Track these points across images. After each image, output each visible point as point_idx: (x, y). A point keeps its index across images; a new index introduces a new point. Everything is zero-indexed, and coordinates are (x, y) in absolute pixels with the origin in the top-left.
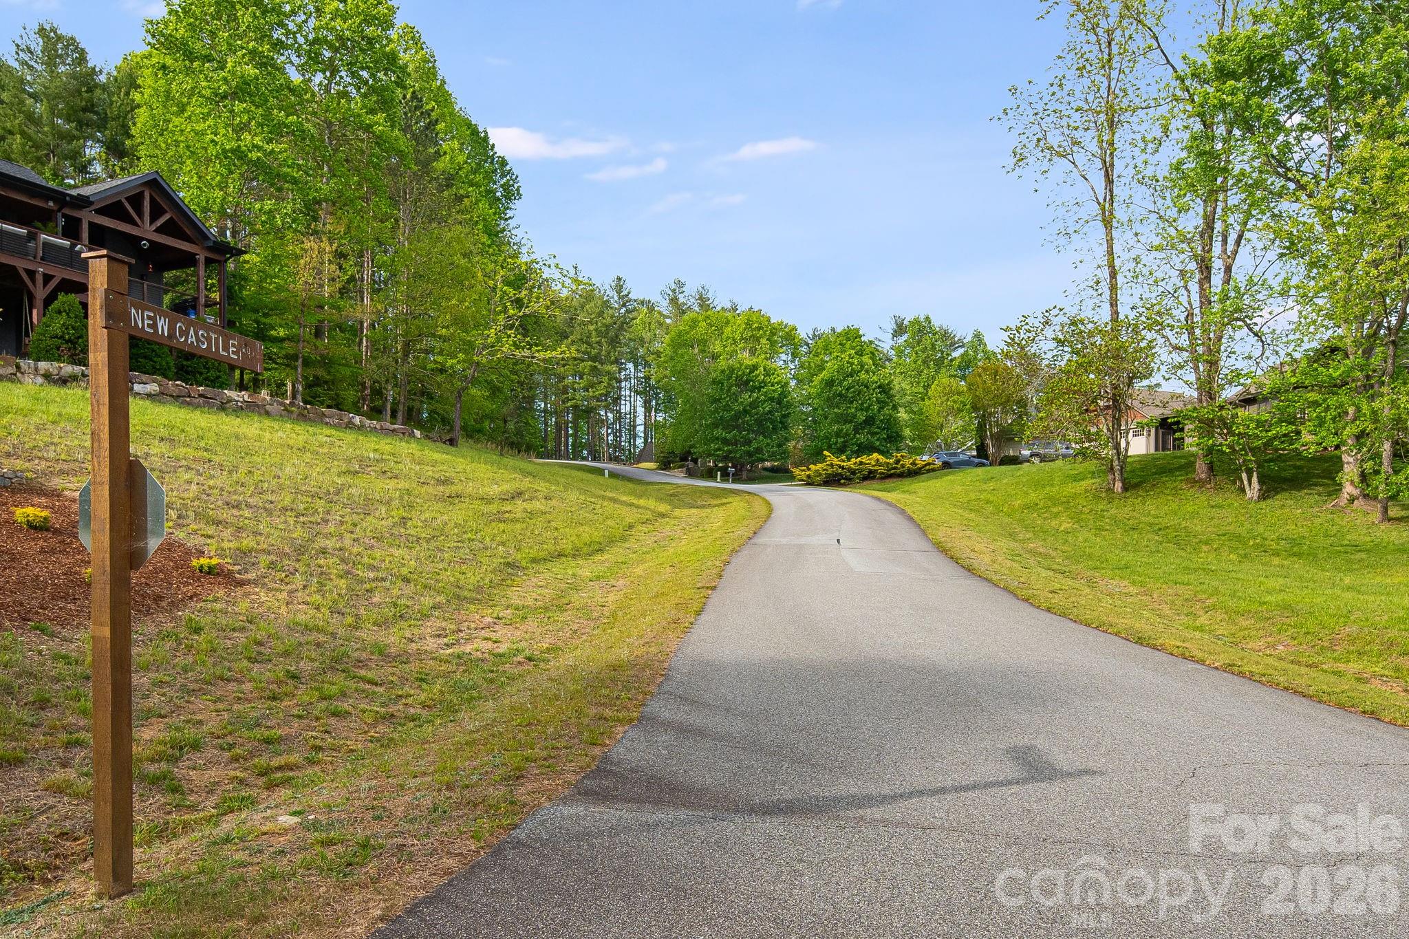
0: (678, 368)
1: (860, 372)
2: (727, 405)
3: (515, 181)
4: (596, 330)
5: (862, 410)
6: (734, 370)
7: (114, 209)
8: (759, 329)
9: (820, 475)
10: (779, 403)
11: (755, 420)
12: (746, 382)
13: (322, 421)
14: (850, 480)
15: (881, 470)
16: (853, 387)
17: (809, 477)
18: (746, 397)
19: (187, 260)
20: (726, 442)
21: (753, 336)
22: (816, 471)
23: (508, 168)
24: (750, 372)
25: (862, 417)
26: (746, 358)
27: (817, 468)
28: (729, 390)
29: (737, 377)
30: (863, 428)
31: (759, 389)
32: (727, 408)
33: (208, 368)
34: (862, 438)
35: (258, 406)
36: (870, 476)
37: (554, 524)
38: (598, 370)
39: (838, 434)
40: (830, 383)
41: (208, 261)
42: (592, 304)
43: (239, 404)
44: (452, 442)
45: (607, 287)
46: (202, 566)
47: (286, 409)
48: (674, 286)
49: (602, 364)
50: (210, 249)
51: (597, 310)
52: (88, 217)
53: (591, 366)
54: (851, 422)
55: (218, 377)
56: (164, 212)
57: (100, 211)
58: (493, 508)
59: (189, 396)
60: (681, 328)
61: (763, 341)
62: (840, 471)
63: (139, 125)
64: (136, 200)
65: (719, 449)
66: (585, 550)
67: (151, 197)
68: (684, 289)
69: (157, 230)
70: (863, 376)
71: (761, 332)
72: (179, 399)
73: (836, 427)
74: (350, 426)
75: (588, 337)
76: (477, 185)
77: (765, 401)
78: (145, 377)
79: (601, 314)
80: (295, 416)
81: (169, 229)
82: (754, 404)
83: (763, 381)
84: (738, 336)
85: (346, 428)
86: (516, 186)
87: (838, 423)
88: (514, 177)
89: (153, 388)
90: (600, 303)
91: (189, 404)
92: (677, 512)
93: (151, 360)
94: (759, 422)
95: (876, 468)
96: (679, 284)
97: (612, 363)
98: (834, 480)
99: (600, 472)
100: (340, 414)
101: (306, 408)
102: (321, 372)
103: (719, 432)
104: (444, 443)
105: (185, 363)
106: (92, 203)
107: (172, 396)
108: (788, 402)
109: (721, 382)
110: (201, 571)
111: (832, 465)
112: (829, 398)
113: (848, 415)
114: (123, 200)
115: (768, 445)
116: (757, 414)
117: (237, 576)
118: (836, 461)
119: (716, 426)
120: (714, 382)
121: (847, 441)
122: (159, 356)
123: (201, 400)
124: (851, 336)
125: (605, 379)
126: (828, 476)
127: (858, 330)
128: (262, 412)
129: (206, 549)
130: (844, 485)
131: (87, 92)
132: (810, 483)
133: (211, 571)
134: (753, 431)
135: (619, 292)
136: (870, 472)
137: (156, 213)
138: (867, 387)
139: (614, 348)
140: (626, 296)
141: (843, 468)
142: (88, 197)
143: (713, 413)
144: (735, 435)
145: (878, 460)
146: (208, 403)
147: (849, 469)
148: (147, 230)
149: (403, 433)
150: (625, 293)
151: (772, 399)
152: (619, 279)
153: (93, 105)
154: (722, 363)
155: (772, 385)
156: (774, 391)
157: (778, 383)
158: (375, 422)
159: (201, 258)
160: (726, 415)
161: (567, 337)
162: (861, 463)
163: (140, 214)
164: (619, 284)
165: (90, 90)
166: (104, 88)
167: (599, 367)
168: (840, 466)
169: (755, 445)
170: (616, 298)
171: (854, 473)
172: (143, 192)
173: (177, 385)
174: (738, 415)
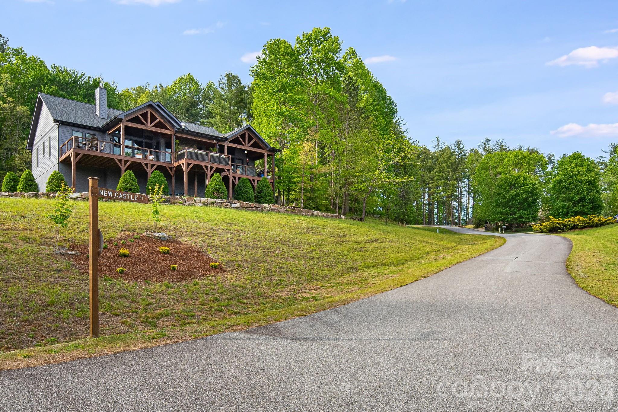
0: (481, 180)
1: (577, 175)
2: (504, 195)
3: (395, 106)
4: (447, 166)
5: (578, 194)
6: (508, 179)
7: (236, 141)
8: (522, 158)
9: (547, 228)
10: (532, 193)
11: (519, 203)
12: (514, 184)
13: (301, 214)
14: (563, 229)
15: (581, 224)
16: (573, 183)
17: (540, 229)
18: (513, 192)
19: (261, 156)
20: (502, 214)
21: (519, 162)
22: (545, 226)
23: (392, 101)
24: (516, 180)
25: (577, 198)
26: (515, 173)
27: (545, 224)
28: (505, 189)
29: (509, 183)
30: (578, 204)
31: (520, 187)
32: (504, 197)
33: (266, 196)
34: (577, 208)
35: (276, 209)
36: (574, 227)
37: (387, 252)
38: (448, 184)
39: (563, 207)
40: (560, 182)
41: (268, 155)
42: (445, 154)
43: (269, 209)
44: (361, 220)
45: (453, 145)
46: (212, 265)
47: (286, 210)
48: (484, 142)
49: (450, 181)
50: (269, 151)
51: (447, 156)
52: (227, 144)
53: (444, 182)
54: (571, 201)
55: (270, 199)
56: (252, 139)
57: (231, 142)
58: (359, 246)
59: (251, 207)
60: (483, 161)
61: (524, 164)
62: (557, 225)
63: (254, 105)
64: (243, 136)
65: (500, 217)
66: (397, 263)
67: (248, 134)
68: (490, 143)
69: (251, 146)
70: (579, 177)
71: (523, 160)
72: (247, 208)
73: (562, 204)
74: (312, 215)
75: (443, 169)
76: (378, 110)
77: (523, 193)
78: (236, 201)
79: (449, 158)
80: (290, 212)
81: (255, 145)
82: (517, 195)
83: (523, 183)
84: (511, 163)
85: (310, 216)
86: (395, 108)
87: (563, 201)
88: (395, 104)
89: (238, 205)
90: (449, 153)
91: (250, 210)
92: (459, 247)
93: (247, 195)
94: (521, 203)
95: (578, 223)
96: (487, 140)
97: (454, 180)
98: (554, 230)
99: (434, 230)
100: (309, 211)
101: (294, 209)
102: (312, 195)
103: (500, 209)
104: (358, 220)
105: (258, 195)
106: (228, 139)
107: (245, 208)
108: (536, 192)
109: (501, 185)
110: (212, 267)
111: (553, 223)
112: (559, 189)
113: (569, 198)
114: (239, 136)
115: (525, 214)
116: (519, 199)
117: (225, 269)
118: (555, 220)
119: (499, 206)
120: (498, 185)
121: (569, 211)
122: (249, 193)
123: (255, 208)
124: (577, 157)
125: (451, 188)
126: (551, 228)
127: (581, 154)
128: (277, 211)
129: (218, 260)
130: (560, 232)
131: (240, 95)
132: (541, 232)
133: (215, 267)
134: (517, 208)
135: (458, 147)
136: (575, 225)
137: (250, 139)
138: (581, 182)
139: (455, 173)
140: (462, 148)
141: (559, 224)
142: (226, 137)
143: (497, 200)
144: (507, 211)
145: (579, 219)
146: (257, 209)
147: (563, 224)
148: (247, 147)
149: (336, 217)
150: (461, 147)
151: (527, 192)
152: (459, 141)
153: (242, 100)
154: (503, 176)
155: (528, 185)
156: (529, 188)
157: (531, 184)
158: (323, 213)
159: (266, 154)
160: (503, 201)
161: (433, 170)
162: (569, 221)
163: (244, 141)
164: (459, 143)
165: (241, 94)
166: (247, 93)
167: (448, 182)
168: (557, 223)
169: (518, 215)
170: (457, 150)
171: (565, 226)
172: (245, 132)
173: (247, 203)
174: (509, 201)
